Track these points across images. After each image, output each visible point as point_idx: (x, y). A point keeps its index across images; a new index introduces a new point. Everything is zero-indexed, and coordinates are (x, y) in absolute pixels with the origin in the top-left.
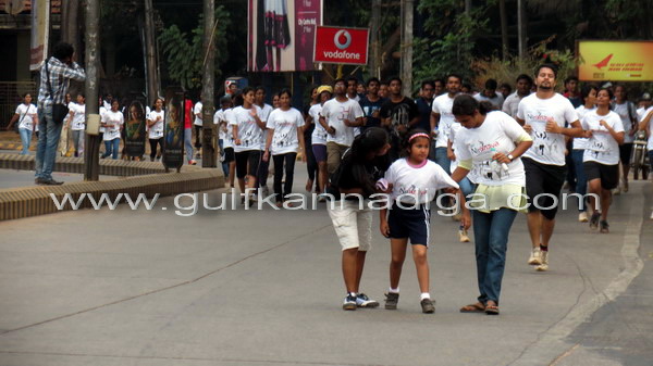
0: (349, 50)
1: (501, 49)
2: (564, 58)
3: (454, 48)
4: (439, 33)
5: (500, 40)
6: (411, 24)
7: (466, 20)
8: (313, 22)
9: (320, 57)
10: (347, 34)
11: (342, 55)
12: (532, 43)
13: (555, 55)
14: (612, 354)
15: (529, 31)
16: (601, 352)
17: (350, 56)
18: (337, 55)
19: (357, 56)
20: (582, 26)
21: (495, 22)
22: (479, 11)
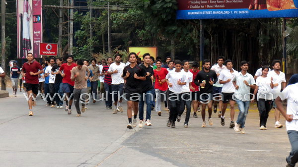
0: (51, 51)
1: (102, 50)
2: (124, 53)
3: (87, 50)
4: (82, 45)
5: (102, 47)
6: (72, 42)
7: (91, 41)
8: (39, 41)
9: (41, 53)
10: (50, 46)
11: (49, 53)
12: (113, 48)
13: (121, 52)
14: (136, 149)
15: (112, 44)
16: (132, 148)
17: (51, 53)
18: (47, 53)
19: (54, 53)
20: (130, 42)
21: (101, 41)
22: (95, 37)
